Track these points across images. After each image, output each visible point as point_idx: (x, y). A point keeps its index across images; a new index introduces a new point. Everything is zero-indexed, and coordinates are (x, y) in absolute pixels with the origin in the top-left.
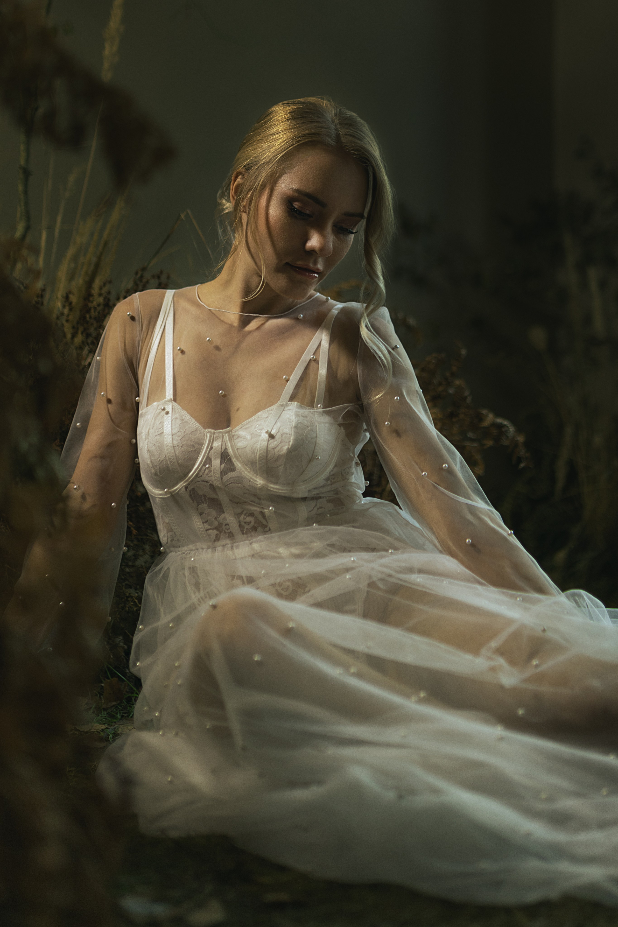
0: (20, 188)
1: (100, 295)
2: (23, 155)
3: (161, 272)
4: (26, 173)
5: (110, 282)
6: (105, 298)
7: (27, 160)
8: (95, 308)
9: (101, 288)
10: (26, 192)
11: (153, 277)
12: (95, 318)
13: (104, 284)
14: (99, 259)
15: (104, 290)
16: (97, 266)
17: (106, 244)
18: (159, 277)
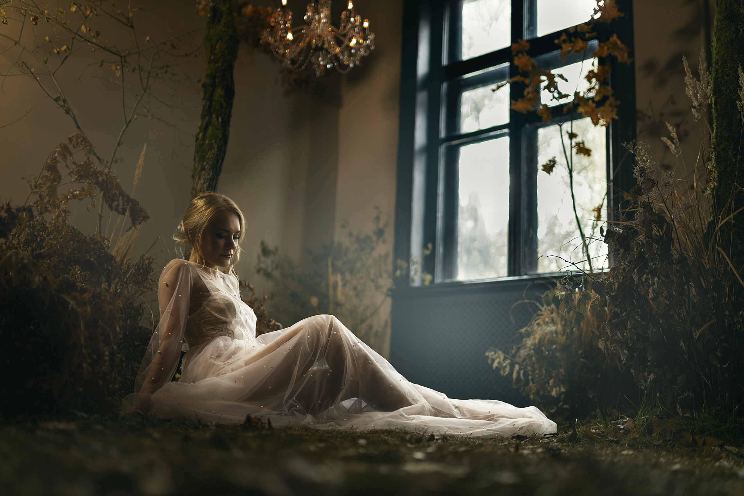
0: (98, 222)
1: (126, 264)
2: (100, 210)
3: (150, 257)
4: (101, 217)
5: (130, 259)
6: (128, 265)
7: (101, 212)
8: (124, 269)
9: (127, 262)
10: (100, 224)
11: (147, 259)
12: (124, 273)
13: (128, 260)
14: (127, 251)
15: (128, 263)
16: (126, 254)
17: (130, 246)
18: (149, 259)
